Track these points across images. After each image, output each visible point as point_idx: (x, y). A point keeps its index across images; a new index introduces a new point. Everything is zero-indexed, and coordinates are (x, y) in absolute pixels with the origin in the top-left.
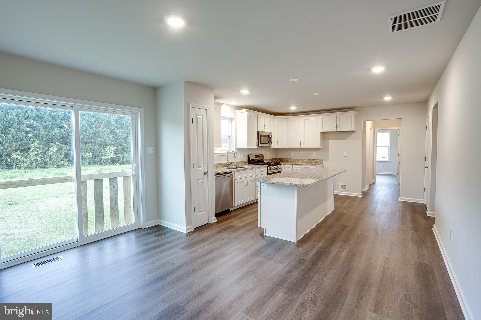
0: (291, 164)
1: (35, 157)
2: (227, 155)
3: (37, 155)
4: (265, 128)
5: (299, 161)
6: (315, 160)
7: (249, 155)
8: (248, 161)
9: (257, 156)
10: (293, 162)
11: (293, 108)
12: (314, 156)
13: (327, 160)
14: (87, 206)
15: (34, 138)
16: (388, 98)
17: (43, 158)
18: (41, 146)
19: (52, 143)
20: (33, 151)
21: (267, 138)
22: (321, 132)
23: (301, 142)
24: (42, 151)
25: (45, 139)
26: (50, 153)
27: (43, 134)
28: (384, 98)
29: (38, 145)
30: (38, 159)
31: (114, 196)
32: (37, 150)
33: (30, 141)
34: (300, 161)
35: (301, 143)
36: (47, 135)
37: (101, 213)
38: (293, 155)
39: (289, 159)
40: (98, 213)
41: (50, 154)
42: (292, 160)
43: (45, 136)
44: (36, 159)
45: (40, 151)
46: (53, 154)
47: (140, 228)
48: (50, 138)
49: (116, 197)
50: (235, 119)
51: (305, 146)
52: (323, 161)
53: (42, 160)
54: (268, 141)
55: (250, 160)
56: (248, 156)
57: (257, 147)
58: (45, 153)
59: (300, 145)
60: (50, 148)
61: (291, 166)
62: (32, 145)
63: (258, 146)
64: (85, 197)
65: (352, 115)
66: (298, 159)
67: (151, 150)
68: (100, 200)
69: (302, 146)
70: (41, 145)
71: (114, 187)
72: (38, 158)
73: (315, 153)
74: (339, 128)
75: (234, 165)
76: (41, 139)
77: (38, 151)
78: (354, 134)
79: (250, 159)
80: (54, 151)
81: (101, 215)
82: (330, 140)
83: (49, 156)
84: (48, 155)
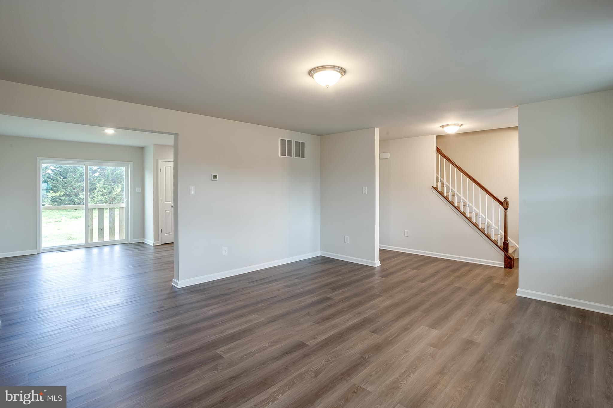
1: (100, 197)
3: (102, 195)
14: (93, 225)
15: (101, 178)
17: (108, 199)
18: (106, 186)
19: (117, 182)
20: (98, 192)
24: (107, 191)
25: (111, 178)
26: (114, 193)
27: (108, 173)
29: (103, 184)
30: (103, 200)
31: (112, 220)
32: (102, 190)
33: (96, 180)
36: (112, 174)
37: (102, 230)
40: (100, 230)
41: (115, 195)
43: (110, 175)
44: (101, 199)
45: (105, 191)
46: (117, 195)
47: (129, 243)
48: (116, 176)
49: (113, 220)
53: (106, 200)
58: (110, 192)
60: (115, 188)
62: (98, 185)
64: (92, 219)
67: (138, 190)
68: (102, 222)
70: (106, 184)
71: (112, 214)
72: (103, 198)
76: (106, 178)
77: (104, 190)
80: (119, 191)
81: (102, 231)
83: (114, 197)
84: (112, 195)
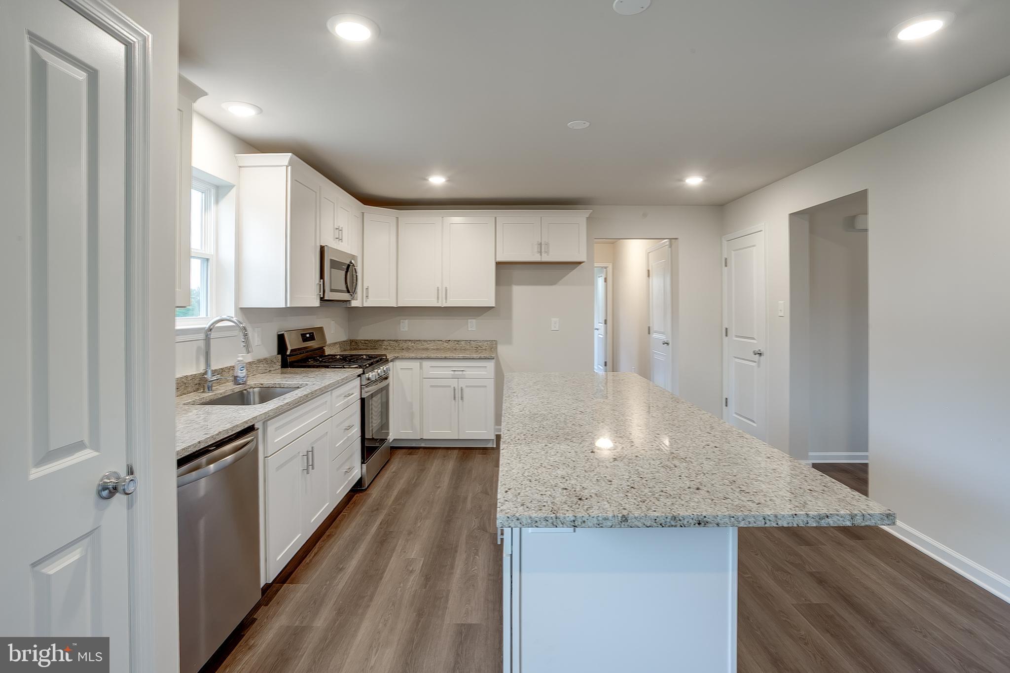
0: (416, 358)
2: (207, 340)
4: (340, 239)
5: (426, 345)
6: (474, 341)
7: (283, 335)
8: (280, 356)
9: (308, 335)
10: (408, 349)
11: (437, 181)
12: (472, 329)
13: (509, 341)
16: (694, 181)
21: (343, 273)
22: (498, 264)
23: (440, 289)
28: (685, 181)
34: (431, 346)
35: (440, 291)
38: (407, 328)
39: (396, 341)
42: (405, 345)
50: (234, 190)
51: (452, 302)
52: (496, 344)
54: (346, 283)
55: (288, 353)
56: (281, 339)
57: (316, 303)
59: (438, 298)
61: (415, 364)
63: (322, 299)
65: (578, 219)
66: (424, 341)
69: (444, 301)
73: (474, 320)
74: (547, 252)
75: (236, 380)
78: (576, 272)
79: (286, 349)
82: (515, 284)
